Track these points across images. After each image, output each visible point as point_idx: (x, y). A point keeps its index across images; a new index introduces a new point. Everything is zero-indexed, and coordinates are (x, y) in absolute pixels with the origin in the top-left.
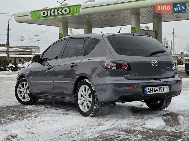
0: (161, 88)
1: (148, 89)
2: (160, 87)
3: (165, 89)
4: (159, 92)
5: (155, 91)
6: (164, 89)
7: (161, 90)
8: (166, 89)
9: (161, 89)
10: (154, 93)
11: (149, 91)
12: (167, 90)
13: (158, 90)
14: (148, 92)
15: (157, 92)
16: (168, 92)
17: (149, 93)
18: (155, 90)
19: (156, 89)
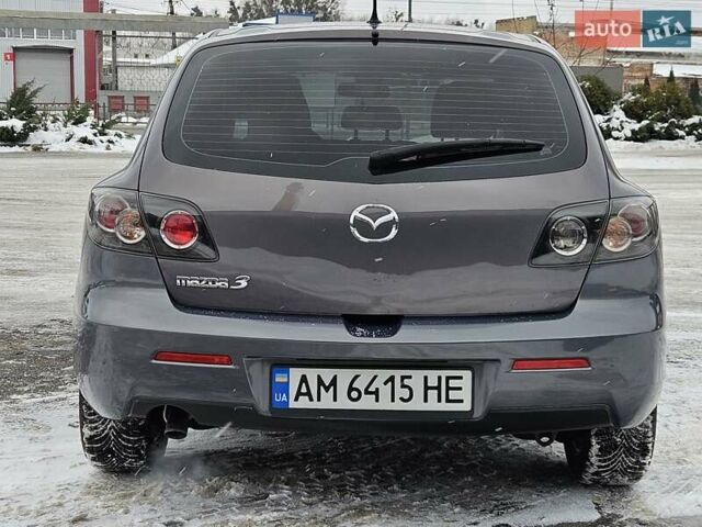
0: (403, 378)
1: (304, 379)
2: (398, 374)
3: (438, 388)
4: (385, 404)
5: (354, 394)
6: (427, 388)
7: (401, 393)
8: (448, 388)
9: (403, 386)
10: (343, 403)
11: (309, 394)
12: (453, 395)
13: (376, 393)
14: (299, 394)
15: (367, 403)
16: (466, 406)
17: (304, 403)
18: (351, 389)
19: (361, 384)
